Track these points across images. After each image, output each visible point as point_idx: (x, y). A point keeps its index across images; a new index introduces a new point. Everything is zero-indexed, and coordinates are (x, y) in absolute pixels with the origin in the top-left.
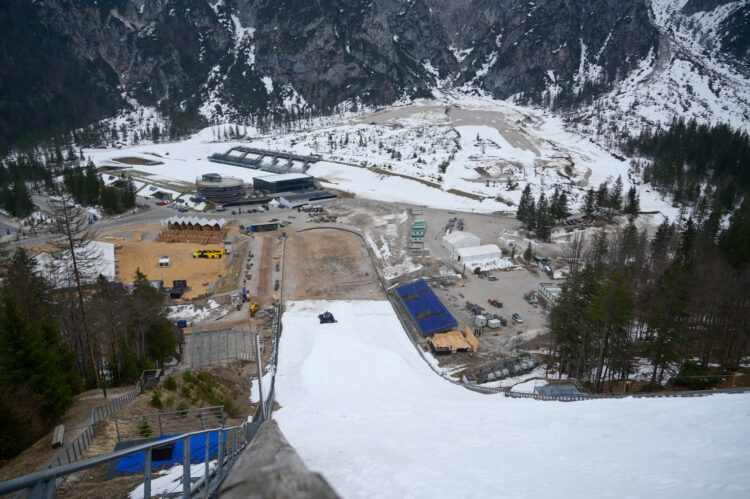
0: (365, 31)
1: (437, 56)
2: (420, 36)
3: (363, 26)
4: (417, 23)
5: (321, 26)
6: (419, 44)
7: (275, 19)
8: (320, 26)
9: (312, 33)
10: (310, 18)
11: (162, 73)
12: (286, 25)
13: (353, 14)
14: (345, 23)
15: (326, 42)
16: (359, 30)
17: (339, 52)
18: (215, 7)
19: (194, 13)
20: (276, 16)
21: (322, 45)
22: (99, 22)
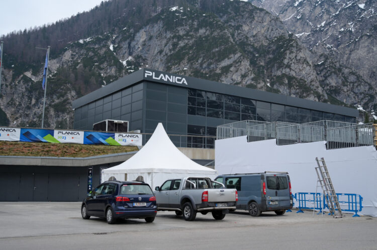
0: (288, 66)
1: (370, 101)
2: (345, 81)
3: (286, 61)
4: (340, 70)
5: (238, 62)
6: (345, 89)
7: (185, 61)
8: (235, 62)
9: (226, 70)
10: (223, 55)
11: (52, 112)
12: (196, 65)
13: (271, 56)
14: (262, 64)
15: (244, 76)
16: (281, 66)
17: (259, 86)
18: (124, 63)
19: (102, 66)
20: (186, 57)
21: (239, 79)
22: (10, 80)
